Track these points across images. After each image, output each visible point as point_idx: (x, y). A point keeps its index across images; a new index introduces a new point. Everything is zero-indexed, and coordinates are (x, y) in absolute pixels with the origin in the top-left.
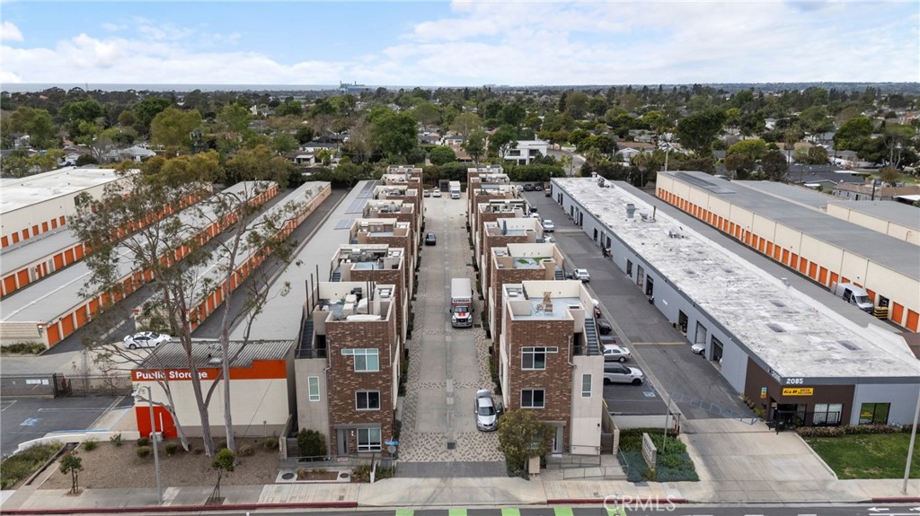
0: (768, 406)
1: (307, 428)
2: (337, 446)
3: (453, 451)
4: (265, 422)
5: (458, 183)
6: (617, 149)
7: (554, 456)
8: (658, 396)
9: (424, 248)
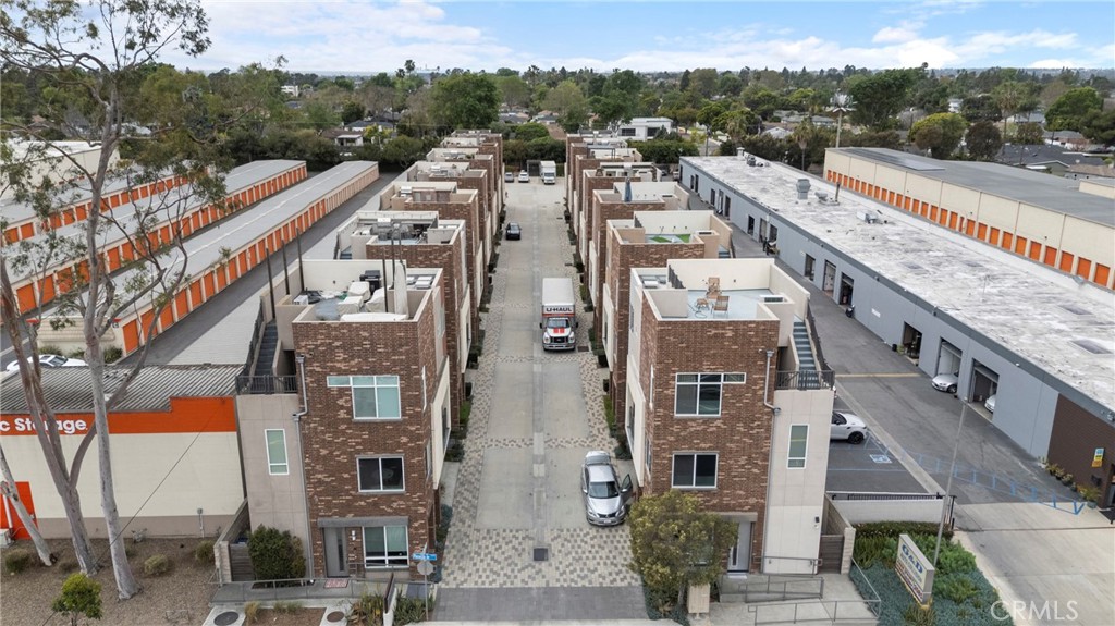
0: (1105, 482)
1: (268, 525)
2: (325, 558)
3: (544, 564)
4: (200, 511)
5: (553, 163)
6: (763, 129)
7: (732, 577)
8: (895, 462)
9: (504, 242)
